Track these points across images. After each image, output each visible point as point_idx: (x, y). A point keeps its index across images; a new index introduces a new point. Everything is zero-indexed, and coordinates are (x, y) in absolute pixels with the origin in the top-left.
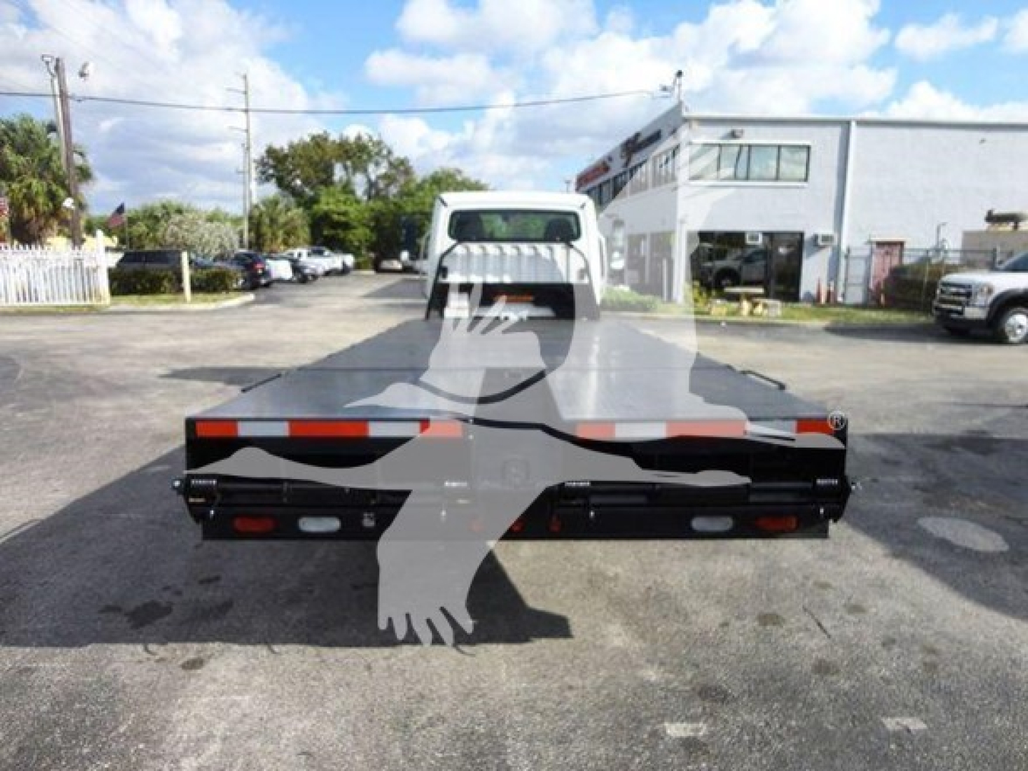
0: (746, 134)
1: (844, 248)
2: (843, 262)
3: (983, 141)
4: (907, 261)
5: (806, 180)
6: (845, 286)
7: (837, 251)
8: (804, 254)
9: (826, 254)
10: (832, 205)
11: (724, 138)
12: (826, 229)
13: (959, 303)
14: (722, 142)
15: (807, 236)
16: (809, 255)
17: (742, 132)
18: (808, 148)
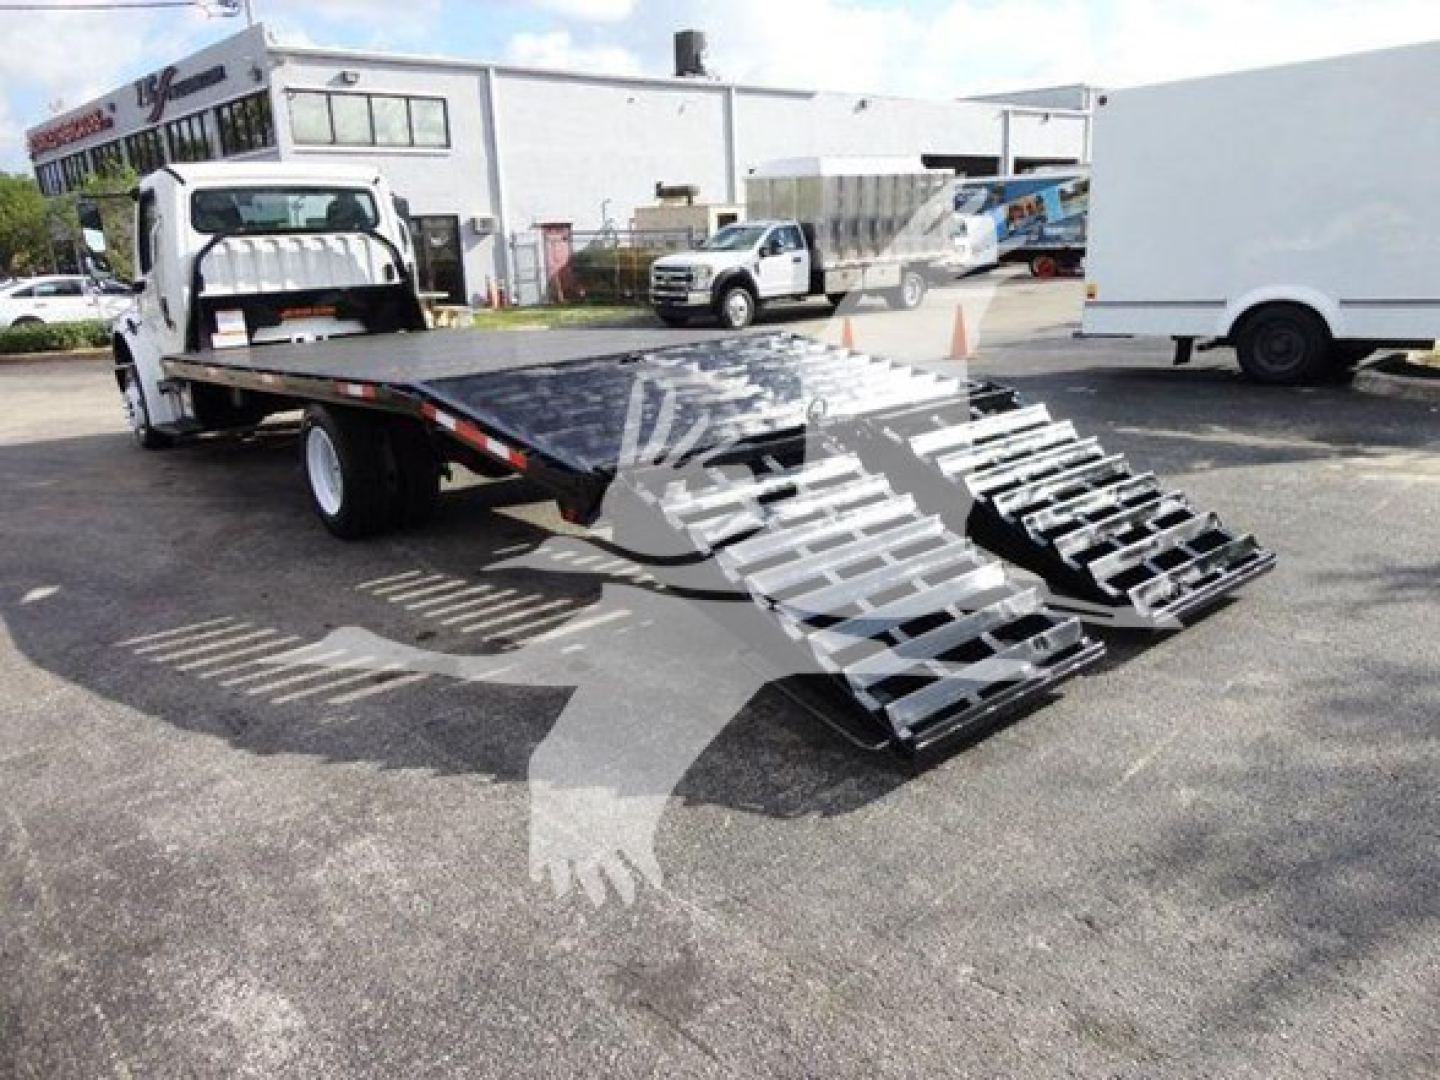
0: (361, 79)
1: (507, 235)
2: (509, 252)
3: (631, 100)
4: (579, 246)
5: (448, 145)
6: (516, 282)
7: (500, 238)
8: (464, 245)
9: (488, 242)
10: (484, 180)
11: (330, 83)
12: (483, 212)
13: (681, 289)
14: (330, 89)
15: (463, 221)
16: (469, 247)
17: (357, 76)
18: (444, 101)
